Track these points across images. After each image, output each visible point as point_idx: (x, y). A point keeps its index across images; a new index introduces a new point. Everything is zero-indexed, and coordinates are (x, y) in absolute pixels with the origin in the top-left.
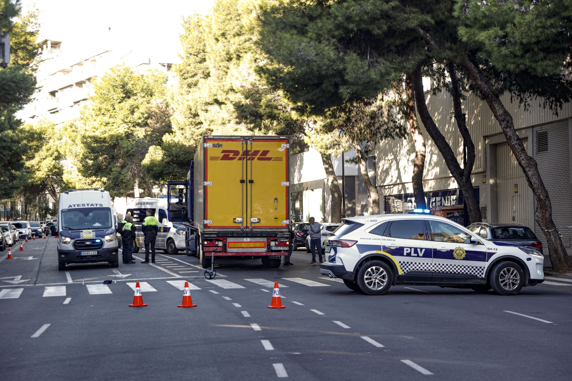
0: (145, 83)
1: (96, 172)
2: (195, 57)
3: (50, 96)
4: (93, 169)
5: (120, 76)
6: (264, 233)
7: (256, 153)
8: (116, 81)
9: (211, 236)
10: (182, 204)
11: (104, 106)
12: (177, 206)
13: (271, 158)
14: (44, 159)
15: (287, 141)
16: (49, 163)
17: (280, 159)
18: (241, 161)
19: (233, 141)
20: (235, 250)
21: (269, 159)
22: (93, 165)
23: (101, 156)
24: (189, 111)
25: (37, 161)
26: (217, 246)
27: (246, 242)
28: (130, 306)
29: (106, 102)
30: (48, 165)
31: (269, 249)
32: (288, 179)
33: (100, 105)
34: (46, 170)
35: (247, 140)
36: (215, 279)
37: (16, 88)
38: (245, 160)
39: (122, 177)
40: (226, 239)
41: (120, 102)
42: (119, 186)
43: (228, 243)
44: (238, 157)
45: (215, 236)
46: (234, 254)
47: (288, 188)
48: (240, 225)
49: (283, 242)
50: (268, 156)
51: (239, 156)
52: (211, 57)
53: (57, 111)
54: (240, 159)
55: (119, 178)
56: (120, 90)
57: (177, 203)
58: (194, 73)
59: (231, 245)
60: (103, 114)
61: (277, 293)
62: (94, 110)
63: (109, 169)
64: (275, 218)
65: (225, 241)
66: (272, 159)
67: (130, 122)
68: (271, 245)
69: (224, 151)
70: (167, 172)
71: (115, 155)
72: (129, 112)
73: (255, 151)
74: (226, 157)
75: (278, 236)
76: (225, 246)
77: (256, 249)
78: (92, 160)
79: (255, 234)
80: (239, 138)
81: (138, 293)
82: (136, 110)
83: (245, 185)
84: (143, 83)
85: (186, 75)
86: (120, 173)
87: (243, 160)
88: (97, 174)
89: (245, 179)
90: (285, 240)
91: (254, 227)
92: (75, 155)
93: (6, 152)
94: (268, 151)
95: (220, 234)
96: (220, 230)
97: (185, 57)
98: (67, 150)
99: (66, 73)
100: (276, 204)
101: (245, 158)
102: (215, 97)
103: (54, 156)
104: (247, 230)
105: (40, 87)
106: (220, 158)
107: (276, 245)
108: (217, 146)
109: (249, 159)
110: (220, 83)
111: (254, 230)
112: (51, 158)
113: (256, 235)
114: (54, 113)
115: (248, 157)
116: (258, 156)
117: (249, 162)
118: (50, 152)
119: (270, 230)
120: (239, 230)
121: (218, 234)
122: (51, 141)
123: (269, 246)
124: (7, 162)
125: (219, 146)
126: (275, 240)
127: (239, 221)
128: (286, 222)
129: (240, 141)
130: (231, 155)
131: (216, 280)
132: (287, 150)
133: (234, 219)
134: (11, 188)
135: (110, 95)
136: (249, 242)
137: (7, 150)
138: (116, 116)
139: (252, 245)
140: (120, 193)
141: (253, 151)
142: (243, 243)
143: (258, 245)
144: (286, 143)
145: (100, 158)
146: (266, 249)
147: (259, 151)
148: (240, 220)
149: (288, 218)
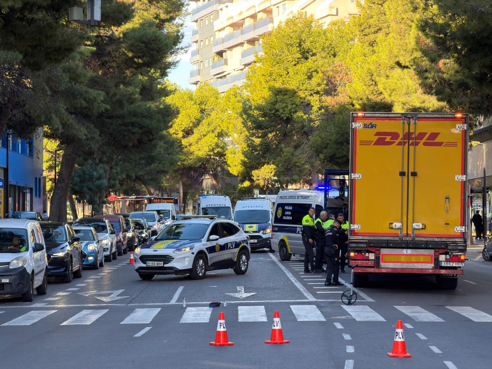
0: (327, 40)
1: (263, 153)
2: (380, 6)
3: (217, 58)
4: (260, 150)
5: (296, 31)
6: (430, 244)
7: (421, 135)
8: (291, 38)
9: (360, 245)
10: (343, 200)
11: (276, 69)
12: (336, 201)
13: (442, 143)
14: (205, 136)
15: (464, 120)
16: (211, 140)
17: (454, 144)
18: (400, 147)
19: (390, 120)
20: (391, 265)
21: (440, 144)
22: (260, 145)
23: (271, 132)
24: (370, 77)
25: (196, 138)
26: (367, 259)
27: (406, 255)
28: (211, 344)
29: (278, 65)
30: (210, 144)
31: (437, 264)
32: (464, 171)
33: (271, 69)
34: (207, 149)
35: (409, 118)
36: (355, 305)
37: (145, 49)
38: (407, 144)
39: (295, 159)
40: (379, 250)
41: (295, 65)
42: (292, 171)
43: (382, 255)
44: (397, 141)
45: (365, 246)
46: (389, 271)
47: (464, 184)
48: (399, 232)
49: (457, 256)
50: (438, 140)
51: (399, 140)
52: (391, 7)
53: (225, 76)
54: (400, 144)
55: (291, 161)
56: (295, 49)
57: (336, 198)
58: (378, 28)
59: (386, 258)
60: (274, 80)
61: (401, 336)
62: (264, 75)
63: (279, 150)
64: (446, 224)
65: (377, 252)
66: (443, 145)
67: (306, 90)
68: (440, 260)
69: (378, 134)
70: (340, 155)
71: (287, 131)
72: (306, 77)
73: (420, 133)
74: (381, 142)
75: (450, 247)
76: (377, 259)
77: (420, 264)
78: (259, 137)
79: (418, 244)
80: (399, 115)
81: (222, 327)
82: (314, 74)
83: (405, 178)
84: (324, 41)
85: (367, 31)
86: (293, 155)
87: (404, 145)
88: (265, 155)
89: (405, 170)
90: (459, 254)
91: (417, 236)
92: (240, 131)
93: (136, 130)
94: (438, 134)
95: (371, 243)
96: (372, 238)
97: (366, 6)
98: (231, 126)
99: (236, 27)
100: (447, 205)
101: (406, 142)
102: (397, 60)
103: (216, 133)
104: (408, 239)
105: (186, 47)
106: (373, 143)
107: (447, 260)
108: (370, 126)
109: (412, 144)
110: (402, 41)
111: (417, 239)
112: (213, 135)
113: (419, 246)
114: (221, 77)
115: (411, 141)
116: (424, 140)
117: (412, 148)
118: (212, 128)
119: (438, 240)
120: (397, 239)
121: (369, 243)
122: (213, 114)
123: (437, 261)
124: (136, 142)
125: (373, 126)
126: (446, 253)
127: (397, 227)
128: (460, 229)
129: (400, 120)
130: (388, 139)
131: (357, 306)
132: (465, 132)
133: (390, 224)
134: (158, 172)
135: (283, 56)
136: (410, 255)
137: (136, 127)
138: (290, 82)
139: (413, 259)
140: (292, 180)
141: (417, 133)
142: (402, 257)
143: (422, 259)
144: (463, 123)
145: (270, 135)
146: (433, 265)
147: (426, 133)
148: (398, 225)
149: (463, 224)
